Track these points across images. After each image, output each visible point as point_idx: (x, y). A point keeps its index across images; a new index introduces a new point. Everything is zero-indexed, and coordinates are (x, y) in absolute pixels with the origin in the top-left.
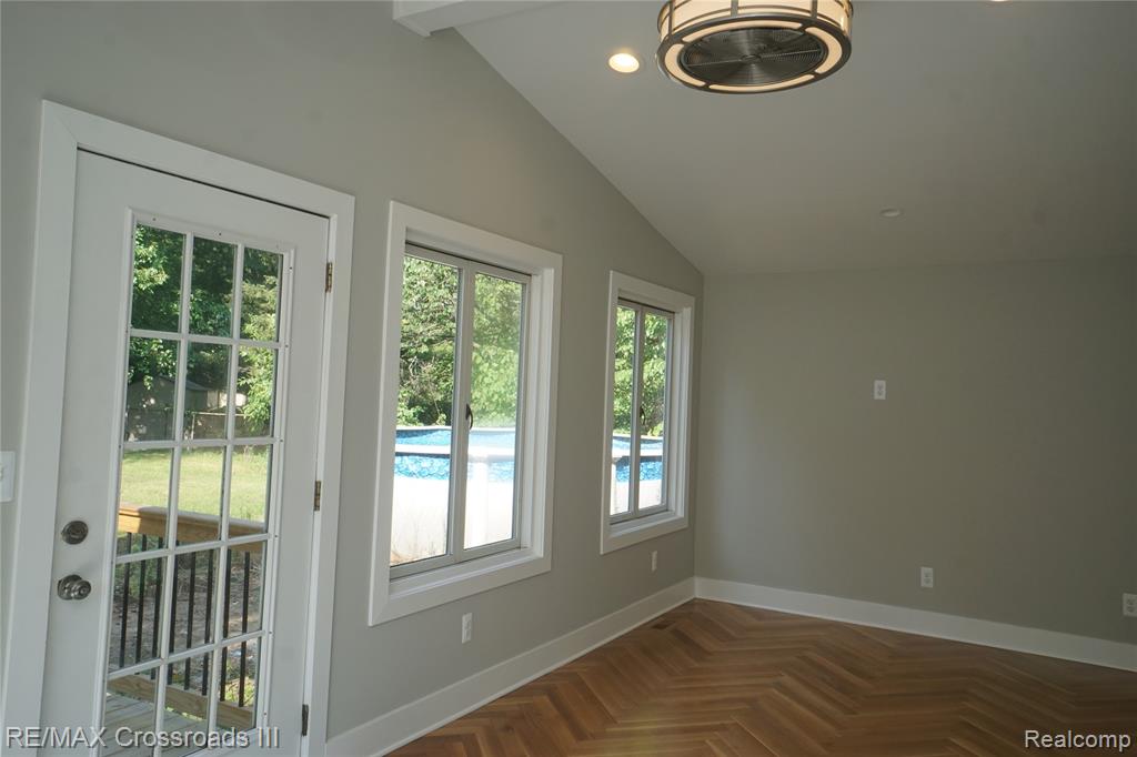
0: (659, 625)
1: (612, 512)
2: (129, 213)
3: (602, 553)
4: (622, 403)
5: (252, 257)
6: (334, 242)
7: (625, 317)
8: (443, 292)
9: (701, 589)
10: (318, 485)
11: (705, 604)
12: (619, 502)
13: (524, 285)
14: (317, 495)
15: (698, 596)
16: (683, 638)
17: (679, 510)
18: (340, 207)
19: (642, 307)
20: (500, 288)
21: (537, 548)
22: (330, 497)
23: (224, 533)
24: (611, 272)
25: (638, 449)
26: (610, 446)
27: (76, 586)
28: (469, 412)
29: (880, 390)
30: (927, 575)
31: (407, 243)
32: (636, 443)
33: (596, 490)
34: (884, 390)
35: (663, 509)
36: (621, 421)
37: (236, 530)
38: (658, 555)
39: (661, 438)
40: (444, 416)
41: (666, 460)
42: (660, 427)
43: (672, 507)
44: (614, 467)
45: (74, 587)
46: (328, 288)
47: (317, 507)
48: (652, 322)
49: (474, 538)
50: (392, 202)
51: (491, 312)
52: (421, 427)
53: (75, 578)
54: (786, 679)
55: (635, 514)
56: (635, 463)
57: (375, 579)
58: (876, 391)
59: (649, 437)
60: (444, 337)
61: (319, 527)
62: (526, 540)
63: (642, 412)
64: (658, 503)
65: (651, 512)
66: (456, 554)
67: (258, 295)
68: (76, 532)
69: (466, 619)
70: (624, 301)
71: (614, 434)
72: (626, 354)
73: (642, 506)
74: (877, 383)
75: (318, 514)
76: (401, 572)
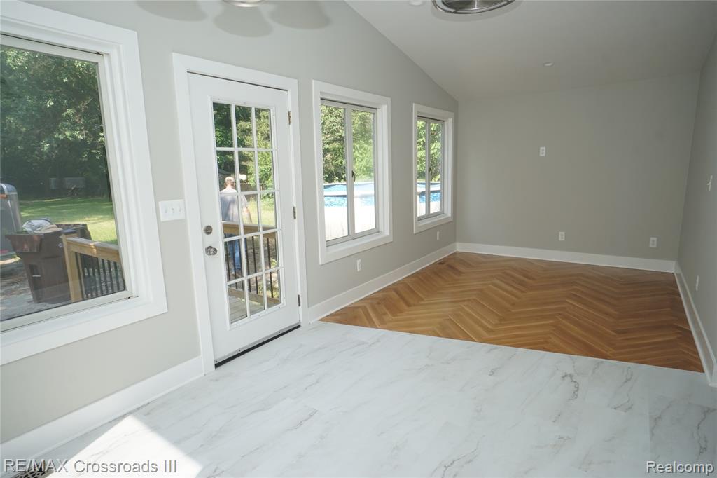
0: (441, 263)
1: (418, 215)
2: (209, 98)
3: (415, 233)
4: (421, 167)
5: (258, 111)
6: (290, 101)
7: (420, 124)
8: (332, 119)
9: (460, 247)
10: (294, 208)
11: (461, 253)
12: (421, 210)
13: (374, 114)
14: (294, 212)
15: (458, 250)
16: (451, 267)
17: (448, 213)
18: (292, 85)
19: (428, 119)
20: (360, 114)
21: (386, 231)
22: (299, 213)
23: (261, 229)
24: (414, 104)
25: (429, 187)
26: (416, 187)
27: (212, 250)
28: (353, 174)
29: (543, 151)
30: (562, 236)
31: (321, 99)
32: (428, 185)
33: (411, 207)
34: (544, 152)
35: (441, 213)
36: (421, 175)
37: (264, 229)
38: (440, 234)
39: (439, 182)
40: (337, 178)
41: (442, 192)
42: (439, 176)
43: (445, 212)
44: (418, 196)
45: (211, 251)
46: (290, 122)
47: (295, 217)
48: (434, 126)
49: (359, 229)
50: (313, 81)
51: (356, 126)
52: (328, 184)
53: (211, 247)
54: (497, 282)
55: (428, 216)
56: (427, 194)
57: (321, 247)
58: (541, 152)
59: (433, 182)
60: (334, 141)
61: (297, 226)
62: (381, 229)
63: (430, 170)
64: (439, 210)
65: (435, 215)
66: (352, 236)
67: (248, 127)
68: (208, 230)
69: (359, 261)
70: (420, 117)
71: (418, 182)
72: (422, 143)
73: (432, 212)
74: (541, 148)
75: (296, 220)
76: (330, 243)
